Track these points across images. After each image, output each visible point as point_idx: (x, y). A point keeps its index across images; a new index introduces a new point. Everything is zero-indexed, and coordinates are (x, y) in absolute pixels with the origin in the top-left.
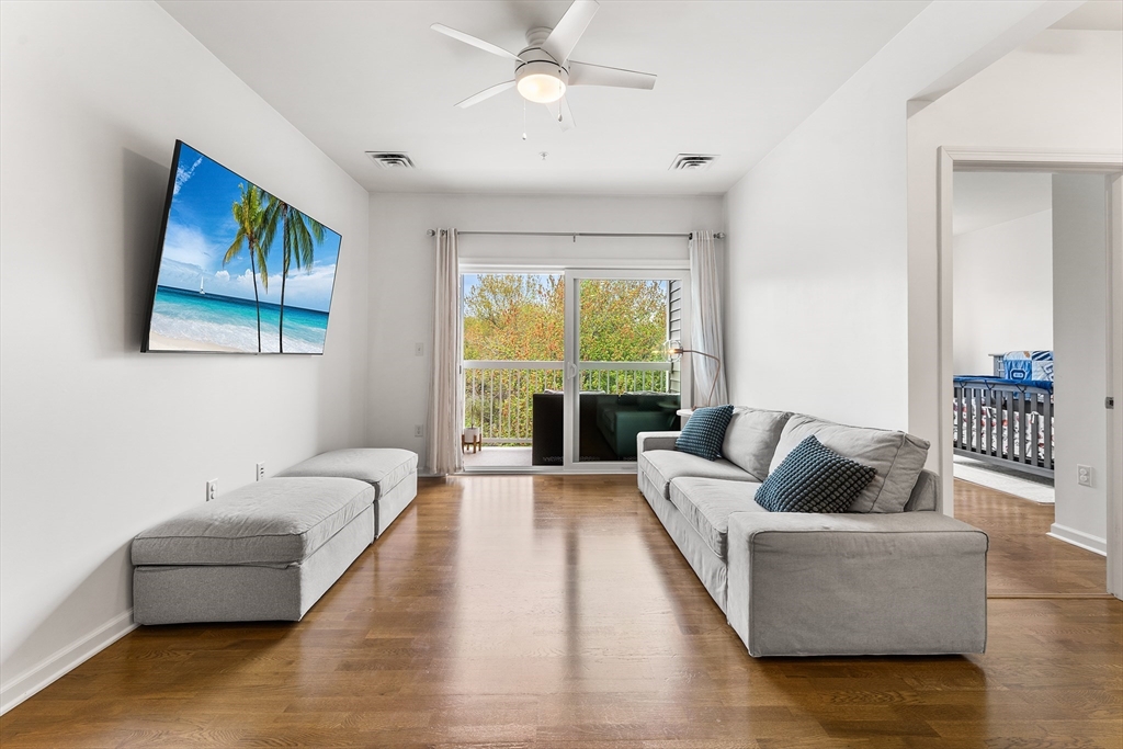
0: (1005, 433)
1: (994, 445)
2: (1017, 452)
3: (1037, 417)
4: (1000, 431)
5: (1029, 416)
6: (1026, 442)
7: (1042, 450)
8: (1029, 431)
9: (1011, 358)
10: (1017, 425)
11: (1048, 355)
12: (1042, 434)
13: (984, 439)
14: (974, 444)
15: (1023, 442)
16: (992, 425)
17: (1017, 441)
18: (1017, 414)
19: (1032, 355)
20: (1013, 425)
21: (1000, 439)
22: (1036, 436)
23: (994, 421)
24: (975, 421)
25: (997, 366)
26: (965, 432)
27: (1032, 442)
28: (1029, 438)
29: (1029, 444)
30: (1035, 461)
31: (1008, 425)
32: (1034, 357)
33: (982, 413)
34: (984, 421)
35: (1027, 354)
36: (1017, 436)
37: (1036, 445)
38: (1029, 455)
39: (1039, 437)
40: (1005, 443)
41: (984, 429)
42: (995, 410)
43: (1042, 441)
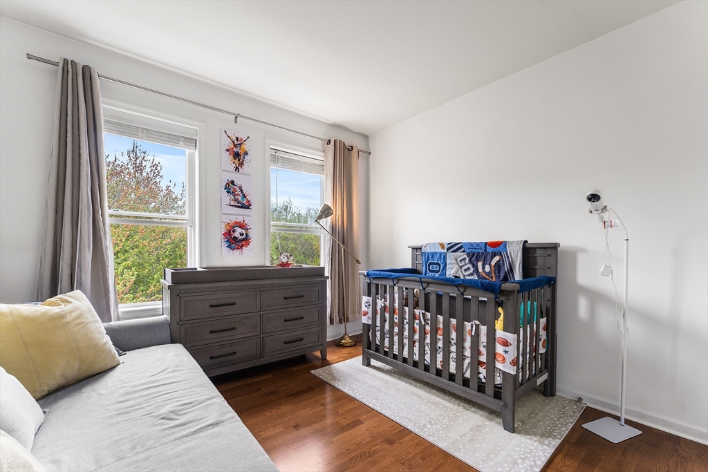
0: (440, 344)
1: (428, 357)
2: (453, 369)
3: (477, 326)
4: (434, 341)
5: (468, 325)
6: (464, 357)
7: (483, 371)
8: (468, 344)
9: (428, 250)
10: (454, 335)
11: (461, 247)
12: (483, 350)
13: (416, 350)
14: (406, 354)
15: (461, 358)
16: (425, 334)
17: (453, 355)
18: (454, 321)
19: (446, 247)
20: (449, 334)
21: (434, 351)
22: (476, 351)
23: (428, 328)
24: (406, 327)
25: (414, 258)
26: (396, 338)
27: (472, 357)
28: (468, 353)
29: (467, 361)
30: (474, 384)
31: (443, 335)
32: (448, 249)
33: (414, 317)
34: (417, 327)
35: (442, 245)
36: (453, 348)
37: (476, 363)
38: (468, 375)
39: (479, 353)
40: (440, 357)
41: (417, 337)
42: (428, 315)
43: (483, 358)
